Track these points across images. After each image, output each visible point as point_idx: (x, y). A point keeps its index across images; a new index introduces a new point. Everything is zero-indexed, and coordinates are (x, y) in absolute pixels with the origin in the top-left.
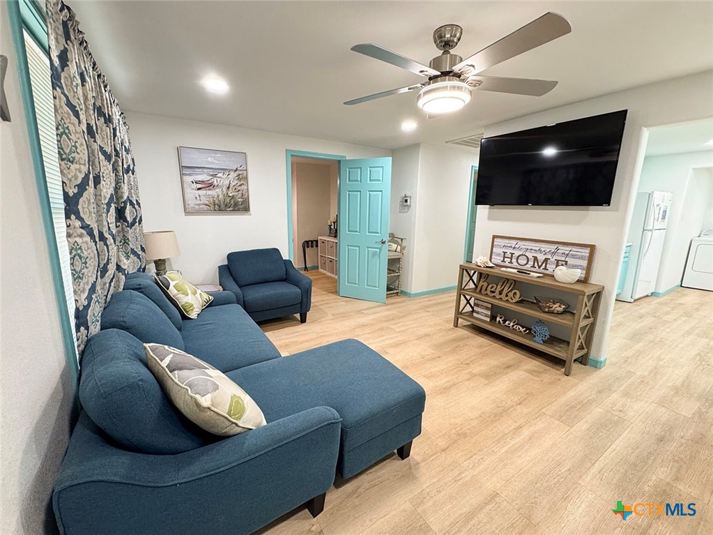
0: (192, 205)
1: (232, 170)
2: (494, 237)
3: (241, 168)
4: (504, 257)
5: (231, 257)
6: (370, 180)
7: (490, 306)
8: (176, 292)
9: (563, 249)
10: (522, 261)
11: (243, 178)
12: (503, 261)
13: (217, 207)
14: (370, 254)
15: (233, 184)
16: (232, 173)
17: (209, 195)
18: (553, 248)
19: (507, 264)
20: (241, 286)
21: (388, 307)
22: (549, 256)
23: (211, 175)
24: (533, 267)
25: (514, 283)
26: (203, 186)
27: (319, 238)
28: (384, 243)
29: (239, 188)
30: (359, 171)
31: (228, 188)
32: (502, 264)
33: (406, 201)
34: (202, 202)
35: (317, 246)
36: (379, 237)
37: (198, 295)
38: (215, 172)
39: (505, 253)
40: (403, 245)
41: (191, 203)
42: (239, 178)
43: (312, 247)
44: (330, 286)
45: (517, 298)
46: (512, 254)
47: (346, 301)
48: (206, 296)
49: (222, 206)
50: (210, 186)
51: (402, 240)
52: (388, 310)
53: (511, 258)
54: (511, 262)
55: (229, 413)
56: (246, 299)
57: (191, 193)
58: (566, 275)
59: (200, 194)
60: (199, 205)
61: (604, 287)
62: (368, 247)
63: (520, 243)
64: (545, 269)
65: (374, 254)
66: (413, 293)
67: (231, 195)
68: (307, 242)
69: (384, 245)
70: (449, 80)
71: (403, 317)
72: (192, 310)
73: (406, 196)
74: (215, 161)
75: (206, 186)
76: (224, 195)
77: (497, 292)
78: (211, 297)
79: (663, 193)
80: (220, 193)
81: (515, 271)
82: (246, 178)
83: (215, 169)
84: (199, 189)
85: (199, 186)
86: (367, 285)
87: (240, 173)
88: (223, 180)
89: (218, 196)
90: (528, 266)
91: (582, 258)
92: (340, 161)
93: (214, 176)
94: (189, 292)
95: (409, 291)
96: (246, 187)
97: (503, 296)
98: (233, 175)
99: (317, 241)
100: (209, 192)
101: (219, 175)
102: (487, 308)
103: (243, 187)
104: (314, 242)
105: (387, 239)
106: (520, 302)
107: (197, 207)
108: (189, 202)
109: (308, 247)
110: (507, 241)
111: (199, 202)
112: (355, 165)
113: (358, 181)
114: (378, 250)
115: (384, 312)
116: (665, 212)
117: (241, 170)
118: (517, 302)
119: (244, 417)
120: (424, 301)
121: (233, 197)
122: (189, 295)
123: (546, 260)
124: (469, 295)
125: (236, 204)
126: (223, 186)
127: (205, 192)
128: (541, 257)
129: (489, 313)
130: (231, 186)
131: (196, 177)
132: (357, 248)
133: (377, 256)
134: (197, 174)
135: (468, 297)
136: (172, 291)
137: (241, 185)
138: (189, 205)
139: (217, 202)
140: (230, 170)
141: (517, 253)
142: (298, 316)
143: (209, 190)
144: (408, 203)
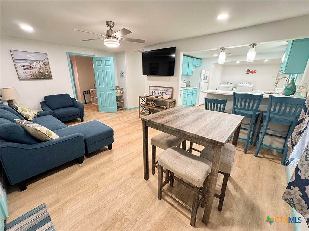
0: (22, 76)
1: (41, 61)
2: (150, 86)
3: (45, 60)
4: (153, 93)
5: (45, 98)
6: (106, 65)
7: (149, 109)
8: (21, 111)
9: (166, 89)
10: (157, 94)
11: (47, 64)
12: (152, 94)
13: (35, 77)
14: (109, 94)
15: (42, 67)
16: (41, 62)
17: (30, 72)
18: (164, 89)
19: (153, 95)
20: (52, 110)
21: (118, 114)
22: (163, 92)
23: (30, 63)
24: (160, 95)
25: (155, 101)
26: (27, 68)
27: (90, 89)
28: (114, 90)
29: (46, 69)
30: (101, 62)
31: (40, 69)
32: (152, 95)
33: (122, 74)
34: (27, 75)
35: (90, 93)
36: (112, 88)
37: (32, 112)
38: (32, 62)
39: (153, 91)
40: (123, 91)
41: (22, 75)
42: (45, 64)
43: (88, 93)
44: (96, 109)
45: (155, 106)
46: (154, 92)
47: (101, 113)
48: (35, 113)
49: (38, 77)
50: (30, 68)
51: (122, 89)
52: (118, 115)
53: (154, 93)
54: (154, 94)
55: (46, 133)
56: (55, 113)
57: (21, 71)
58: (166, 97)
59: (26, 71)
60: (26, 76)
61: (176, 100)
62: (108, 92)
63: (156, 88)
64: (163, 96)
65: (111, 94)
66: (128, 108)
67: (42, 72)
68: (85, 91)
69: (114, 91)
70: (112, 39)
71: (122, 116)
72: (30, 117)
73: (122, 72)
74: (31, 57)
75: (28, 68)
76: (38, 71)
77: (150, 104)
78: (38, 113)
79: (205, 71)
80: (36, 71)
81: (154, 97)
82: (48, 64)
83: (32, 60)
84: (25, 69)
85: (25, 68)
86: (110, 107)
87: (45, 62)
88: (37, 65)
89: (35, 72)
90: (159, 95)
91: (170, 92)
92: (92, 57)
93: (32, 63)
94: (27, 111)
95: (127, 108)
96: (49, 68)
97: (152, 105)
98: (41, 63)
99: (90, 91)
100: (30, 71)
101: (34, 63)
102: (148, 110)
103: (47, 68)
104: (89, 92)
105: (115, 88)
106: (156, 107)
107: (25, 77)
108: (21, 75)
109: (86, 94)
110: (153, 87)
111: (26, 75)
112: (99, 59)
113: (101, 66)
114: (112, 93)
115: (116, 115)
116: (207, 77)
117: (45, 61)
118: (155, 107)
119: (52, 136)
120: (132, 111)
121: (43, 72)
122: (28, 112)
123: (163, 93)
124: (143, 106)
125: (45, 76)
126: (37, 68)
127: (28, 70)
128: (161, 92)
129: (149, 112)
130: (41, 68)
131: (23, 64)
132: (104, 93)
133: (112, 96)
134: (23, 63)
135: (143, 107)
136: (19, 110)
137: (46, 67)
138: (20, 76)
139: (35, 75)
140: (39, 61)
141: (156, 91)
142: (80, 119)
143: (31, 69)
144: (123, 74)
